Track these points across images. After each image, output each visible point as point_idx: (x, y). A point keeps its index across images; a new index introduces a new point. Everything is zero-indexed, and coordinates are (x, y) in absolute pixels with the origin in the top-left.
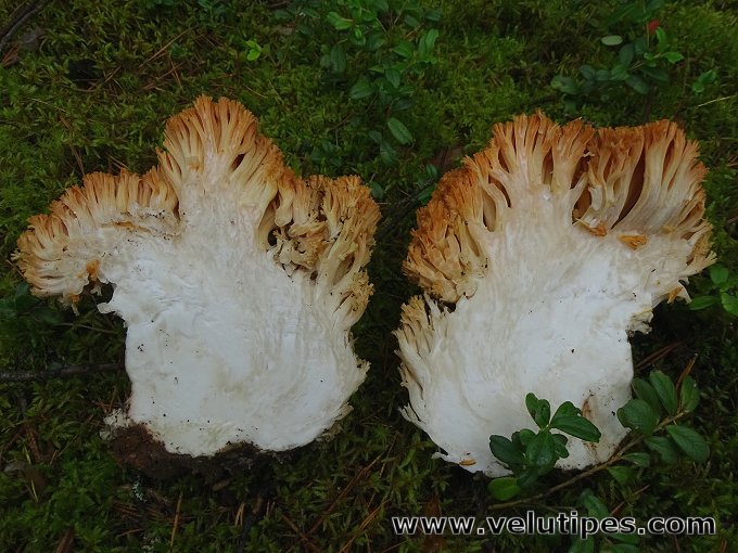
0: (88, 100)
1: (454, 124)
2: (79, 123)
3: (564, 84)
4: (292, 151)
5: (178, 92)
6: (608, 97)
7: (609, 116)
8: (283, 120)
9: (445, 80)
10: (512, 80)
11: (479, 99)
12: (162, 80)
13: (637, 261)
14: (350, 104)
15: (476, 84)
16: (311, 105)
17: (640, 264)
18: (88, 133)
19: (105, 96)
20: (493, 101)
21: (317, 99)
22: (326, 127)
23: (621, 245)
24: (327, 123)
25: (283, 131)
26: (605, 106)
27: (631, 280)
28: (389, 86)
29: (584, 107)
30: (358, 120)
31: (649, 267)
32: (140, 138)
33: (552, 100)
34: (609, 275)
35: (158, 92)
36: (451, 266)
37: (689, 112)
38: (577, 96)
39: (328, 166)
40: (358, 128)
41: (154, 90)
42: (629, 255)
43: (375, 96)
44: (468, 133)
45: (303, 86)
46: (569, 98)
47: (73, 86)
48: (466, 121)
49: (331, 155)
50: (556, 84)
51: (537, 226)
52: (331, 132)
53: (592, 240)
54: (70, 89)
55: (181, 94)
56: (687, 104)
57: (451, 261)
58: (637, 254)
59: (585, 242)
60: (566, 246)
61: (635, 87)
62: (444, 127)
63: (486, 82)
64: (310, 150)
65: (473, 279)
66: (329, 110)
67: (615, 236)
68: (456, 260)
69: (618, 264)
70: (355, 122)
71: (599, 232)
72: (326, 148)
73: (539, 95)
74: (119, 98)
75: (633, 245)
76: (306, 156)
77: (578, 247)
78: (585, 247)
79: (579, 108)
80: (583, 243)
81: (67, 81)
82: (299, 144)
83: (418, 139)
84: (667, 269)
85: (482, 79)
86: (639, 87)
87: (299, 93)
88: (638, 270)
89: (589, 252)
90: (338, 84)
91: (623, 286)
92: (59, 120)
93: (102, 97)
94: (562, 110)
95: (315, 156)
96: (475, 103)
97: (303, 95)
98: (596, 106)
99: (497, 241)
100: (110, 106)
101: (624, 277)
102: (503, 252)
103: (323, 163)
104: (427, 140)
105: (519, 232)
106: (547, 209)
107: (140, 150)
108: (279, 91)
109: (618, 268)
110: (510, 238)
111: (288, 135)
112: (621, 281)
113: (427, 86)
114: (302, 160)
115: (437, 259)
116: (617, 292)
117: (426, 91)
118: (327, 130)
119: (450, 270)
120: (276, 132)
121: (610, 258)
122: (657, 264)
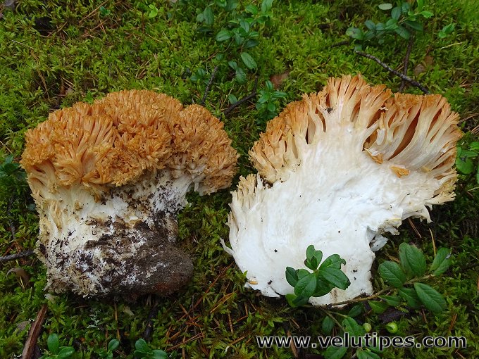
0: (48, 43)
1: (282, 59)
2: (43, 56)
3: (354, 33)
4: (178, 76)
5: (104, 38)
6: (383, 42)
7: (384, 54)
8: (172, 56)
9: (276, 31)
10: (320, 31)
11: (298, 43)
12: (94, 31)
13: (399, 186)
14: (215, 45)
15: (296, 34)
16: (190, 47)
17: (401, 188)
18: (49, 63)
19: (58, 40)
20: (308, 45)
21: (194, 43)
22: (200, 60)
23: (391, 172)
24: (200, 58)
25: (173, 63)
26: (381, 47)
27: (392, 196)
28: (242, 31)
29: (367, 48)
30: (221, 56)
31: (406, 192)
32: (82, 66)
33: (347, 43)
34: (378, 190)
35: (92, 39)
36: (277, 160)
37: (435, 52)
38: (363, 41)
39: (201, 85)
40: (221, 60)
41: (89, 37)
42: (394, 180)
43: (232, 40)
44: (292, 65)
45: (184, 35)
46: (358, 42)
47: (38, 33)
48: (290, 57)
49: (203, 78)
50: (349, 33)
51: (338, 147)
52: (203, 64)
53: (372, 165)
54: (36, 35)
55: (106, 40)
56: (434, 47)
57: (278, 157)
58: (400, 181)
59: (367, 165)
60: (353, 164)
61: (401, 35)
62: (276, 60)
63: (303, 32)
64: (190, 75)
65: (288, 171)
66: (202, 50)
67: (389, 166)
68: (281, 157)
69: (385, 184)
70: (219, 57)
71: (378, 160)
72: (200, 74)
73: (338, 41)
74: (67, 42)
75: (399, 174)
76: (187, 79)
77: (362, 167)
78: (366, 168)
79: (364, 49)
80: (366, 165)
81: (34, 30)
82: (183, 71)
83: (260, 68)
84: (418, 196)
85: (301, 30)
86: (404, 34)
87: (182, 39)
88: (398, 192)
89: (368, 171)
90: (208, 33)
91: (385, 199)
92: (30, 54)
93: (56, 41)
94: (353, 50)
95: (193, 78)
96: (297, 45)
97: (185, 40)
98: (375, 47)
99: (310, 151)
100: (61, 47)
101: (388, 194)
102: (312, 158)
103: (198, 82)
104: (265, 69)
105: (326, 148)
106: (348, 138)
107: (81, 74)
108: (169, 38)
109: (385, 187)
110: (319, 151)
111: (175, 65)
112: (384, 196)
113: (265, 35)
114: (184, 81)
115: (269, 152)
116: (380, 202)
117: (264, 38)
118: (201, 62)
119: (276, 161)
120: (168, 64)
121: (381, 179)
122: (412, 191)
